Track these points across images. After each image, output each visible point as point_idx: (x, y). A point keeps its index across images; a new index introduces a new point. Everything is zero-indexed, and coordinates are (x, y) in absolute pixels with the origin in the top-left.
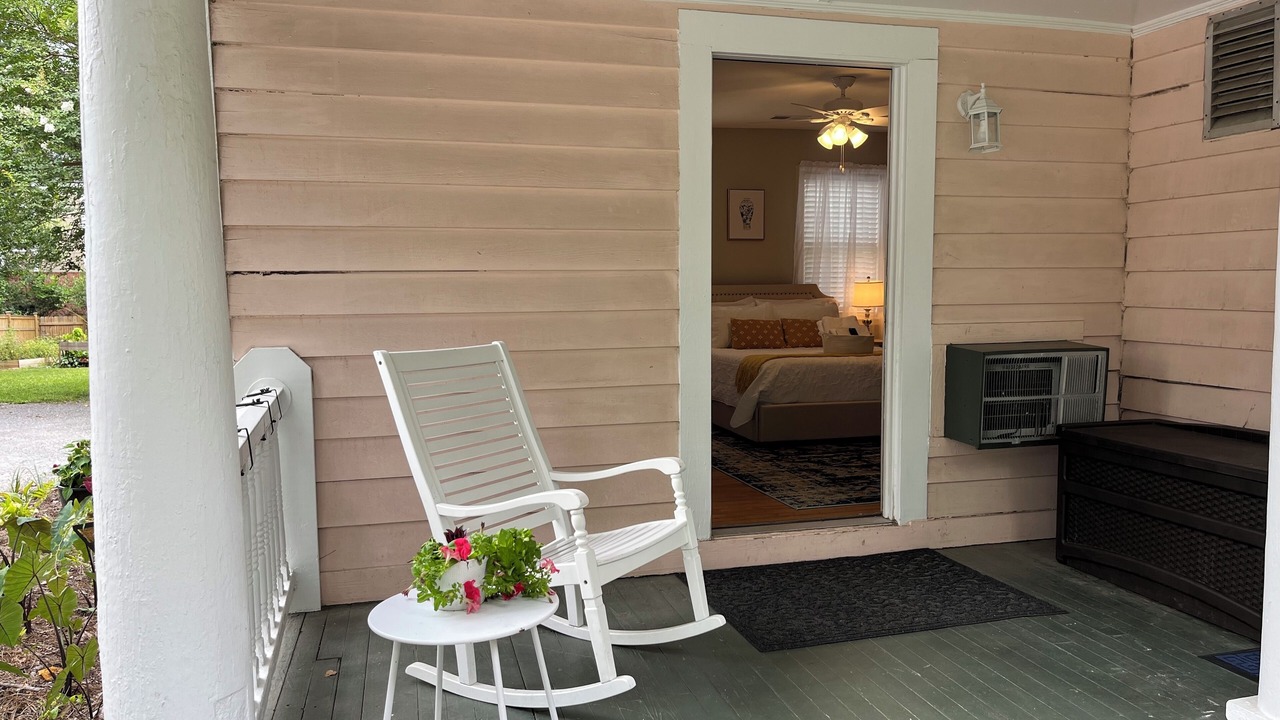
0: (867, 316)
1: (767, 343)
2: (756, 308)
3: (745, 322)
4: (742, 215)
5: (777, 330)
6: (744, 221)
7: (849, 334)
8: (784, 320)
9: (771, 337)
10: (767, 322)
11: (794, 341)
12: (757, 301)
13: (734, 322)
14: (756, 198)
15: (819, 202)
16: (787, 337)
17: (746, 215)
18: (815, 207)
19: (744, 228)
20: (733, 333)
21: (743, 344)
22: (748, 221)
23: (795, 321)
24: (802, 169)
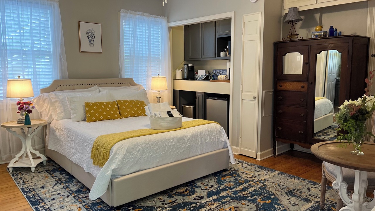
0: (159, 95)
1: (109, 117)
2: (100, 93)
3: (94, 104)
4: (88, 38)
5: (115, 108)
6: (90, 41)
7: (168, 116)
8: (118, 102)
9: (112, 113)
10: (108, 103)
11: (126, 114)
12: (100, 88)
13: (87, 104)
14: (96, 29)
15: (132, 34)
16: (121, 111)
17: (91, 37)
18: (130, 36)
19: (90, 46)
20: (86, 112)
21: (94, 118)
22: (92, 42)
23: (125, 101)
24: (122, 14)
